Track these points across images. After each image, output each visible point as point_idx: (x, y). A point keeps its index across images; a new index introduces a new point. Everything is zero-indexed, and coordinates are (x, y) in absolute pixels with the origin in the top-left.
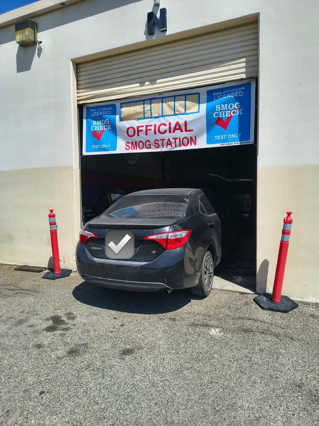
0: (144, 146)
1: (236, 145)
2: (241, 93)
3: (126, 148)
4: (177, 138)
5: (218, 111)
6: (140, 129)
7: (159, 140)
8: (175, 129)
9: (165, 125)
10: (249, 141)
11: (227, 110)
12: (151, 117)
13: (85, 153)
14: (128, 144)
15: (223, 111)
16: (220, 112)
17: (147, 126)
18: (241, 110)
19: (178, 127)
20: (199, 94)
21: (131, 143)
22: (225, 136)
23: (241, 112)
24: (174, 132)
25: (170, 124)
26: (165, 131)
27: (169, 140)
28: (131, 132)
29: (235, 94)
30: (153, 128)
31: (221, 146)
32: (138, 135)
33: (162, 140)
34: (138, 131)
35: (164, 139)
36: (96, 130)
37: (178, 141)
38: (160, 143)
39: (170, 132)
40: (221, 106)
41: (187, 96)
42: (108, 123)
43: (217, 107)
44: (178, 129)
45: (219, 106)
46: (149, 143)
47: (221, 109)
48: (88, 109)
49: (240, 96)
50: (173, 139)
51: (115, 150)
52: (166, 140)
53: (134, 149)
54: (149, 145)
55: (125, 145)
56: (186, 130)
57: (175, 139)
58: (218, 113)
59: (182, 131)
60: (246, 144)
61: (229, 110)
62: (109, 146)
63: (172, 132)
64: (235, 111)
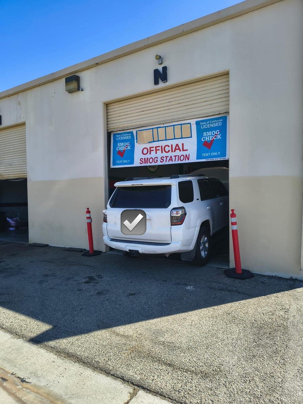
0: (153, 161)
1: (216, 160)
2: (220, 123)
3: (140, 163)
4: (177, 156)
5: (205, 137)
6: (152, 149)
7: (164, 157)
8: (176, 149)
9: (169, 146)
10: (225, 158)
11: (210, 136)
12: (158, 141)
13: (112, 166)
14: (141, 160)
15: (208, 136)
16: (206, 137)
17: (156, 147)
18: (220, 135)
19: (177, 148)
20: (190, 123)
21: (144, 159)
22: (209, 154)
23: (220, 137)
24: (175, 151)
25: (172, 145)
26: (169, 151)
27: (171, 157)
28: (145, 151)
29: (216, 124)
30: (160, 148)
31: (206, 161)
32: (150, 154)
33: (167, 157)
34: (151, 151)
35: (168, 157)
36: (120, 150)
37: (177, 157)
38: (165, 159)
39: (172, 151)
40: (207, 133)
41: (182, 125)
42: (129, 145)
43: (204, 134)
44: (177, 149)
45: (206, 133)
46: (157, 159)
47: (207, 135)
48: (115, 135)
49: (219, 125)
50: (174, 156)
51: (133, 163)
52: (169, 157)
53: (146, 163)
54: (156, 160)
55: (140, 160)
56: (183, 150)
57: (175, 156)
58: (205, 138)
59: (180, 151)
60: (223, 159)
61: (212, 135)
62: (129, 161)
63: (173, 151)
64: (216, 136)
